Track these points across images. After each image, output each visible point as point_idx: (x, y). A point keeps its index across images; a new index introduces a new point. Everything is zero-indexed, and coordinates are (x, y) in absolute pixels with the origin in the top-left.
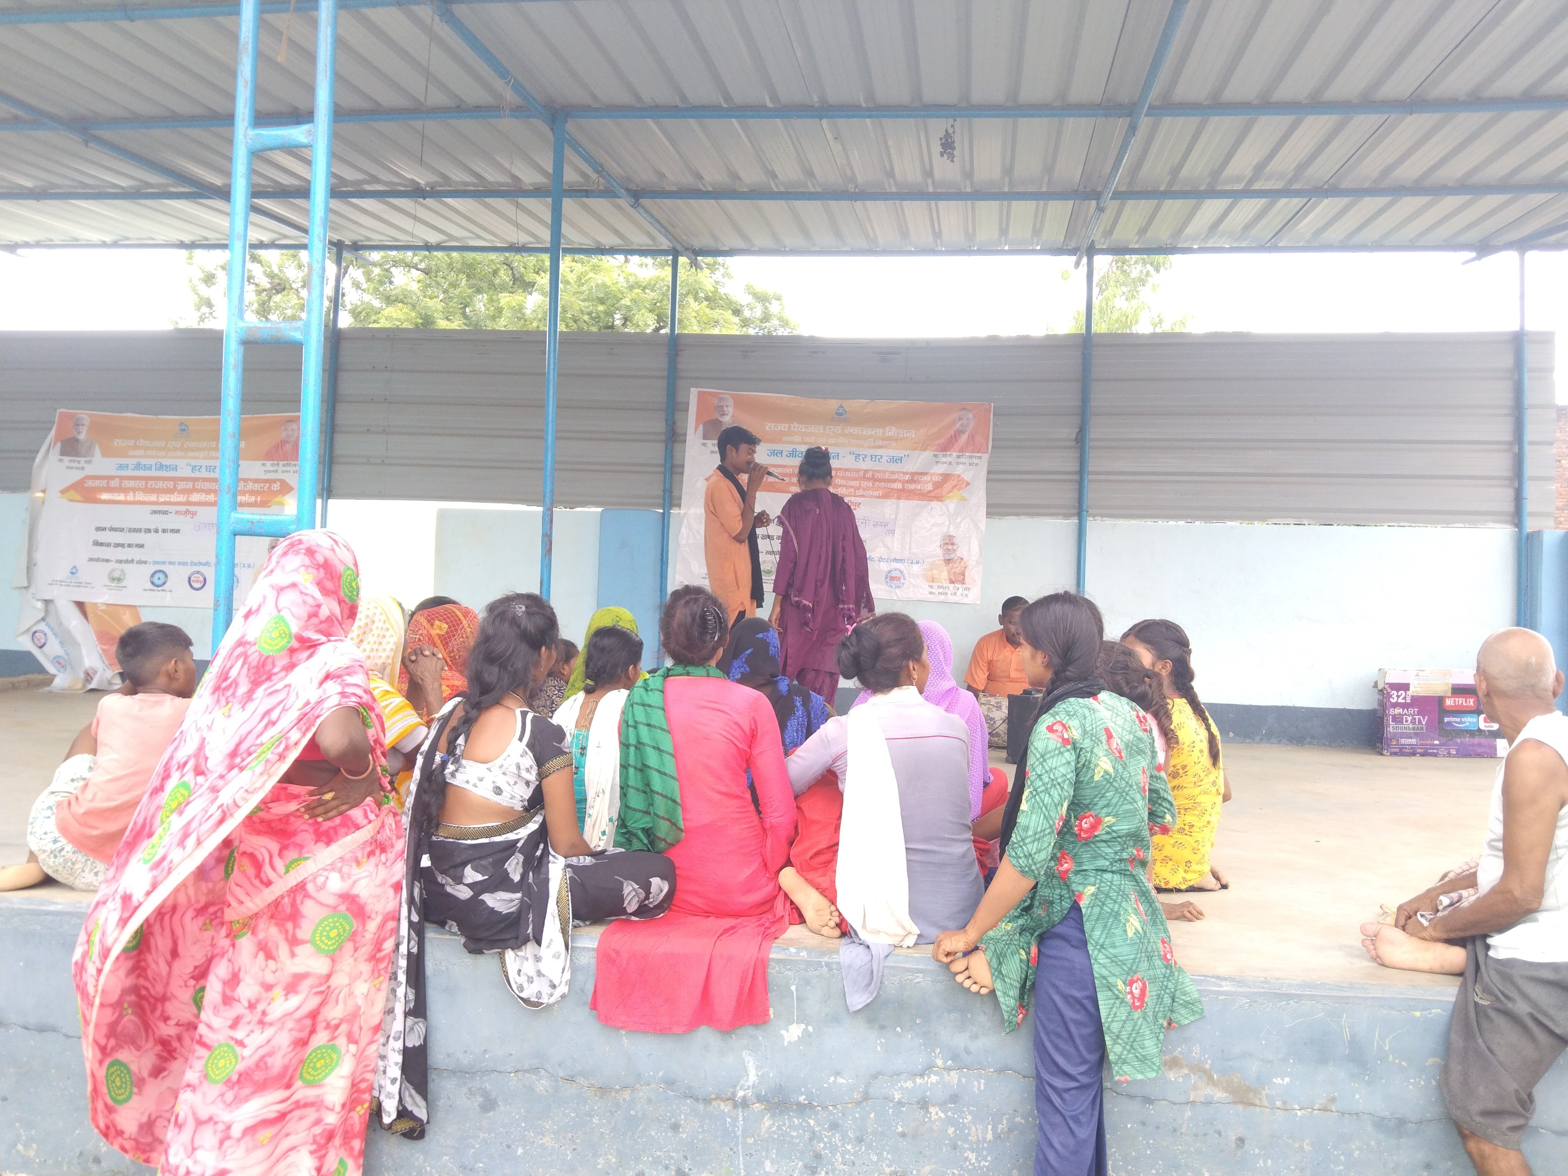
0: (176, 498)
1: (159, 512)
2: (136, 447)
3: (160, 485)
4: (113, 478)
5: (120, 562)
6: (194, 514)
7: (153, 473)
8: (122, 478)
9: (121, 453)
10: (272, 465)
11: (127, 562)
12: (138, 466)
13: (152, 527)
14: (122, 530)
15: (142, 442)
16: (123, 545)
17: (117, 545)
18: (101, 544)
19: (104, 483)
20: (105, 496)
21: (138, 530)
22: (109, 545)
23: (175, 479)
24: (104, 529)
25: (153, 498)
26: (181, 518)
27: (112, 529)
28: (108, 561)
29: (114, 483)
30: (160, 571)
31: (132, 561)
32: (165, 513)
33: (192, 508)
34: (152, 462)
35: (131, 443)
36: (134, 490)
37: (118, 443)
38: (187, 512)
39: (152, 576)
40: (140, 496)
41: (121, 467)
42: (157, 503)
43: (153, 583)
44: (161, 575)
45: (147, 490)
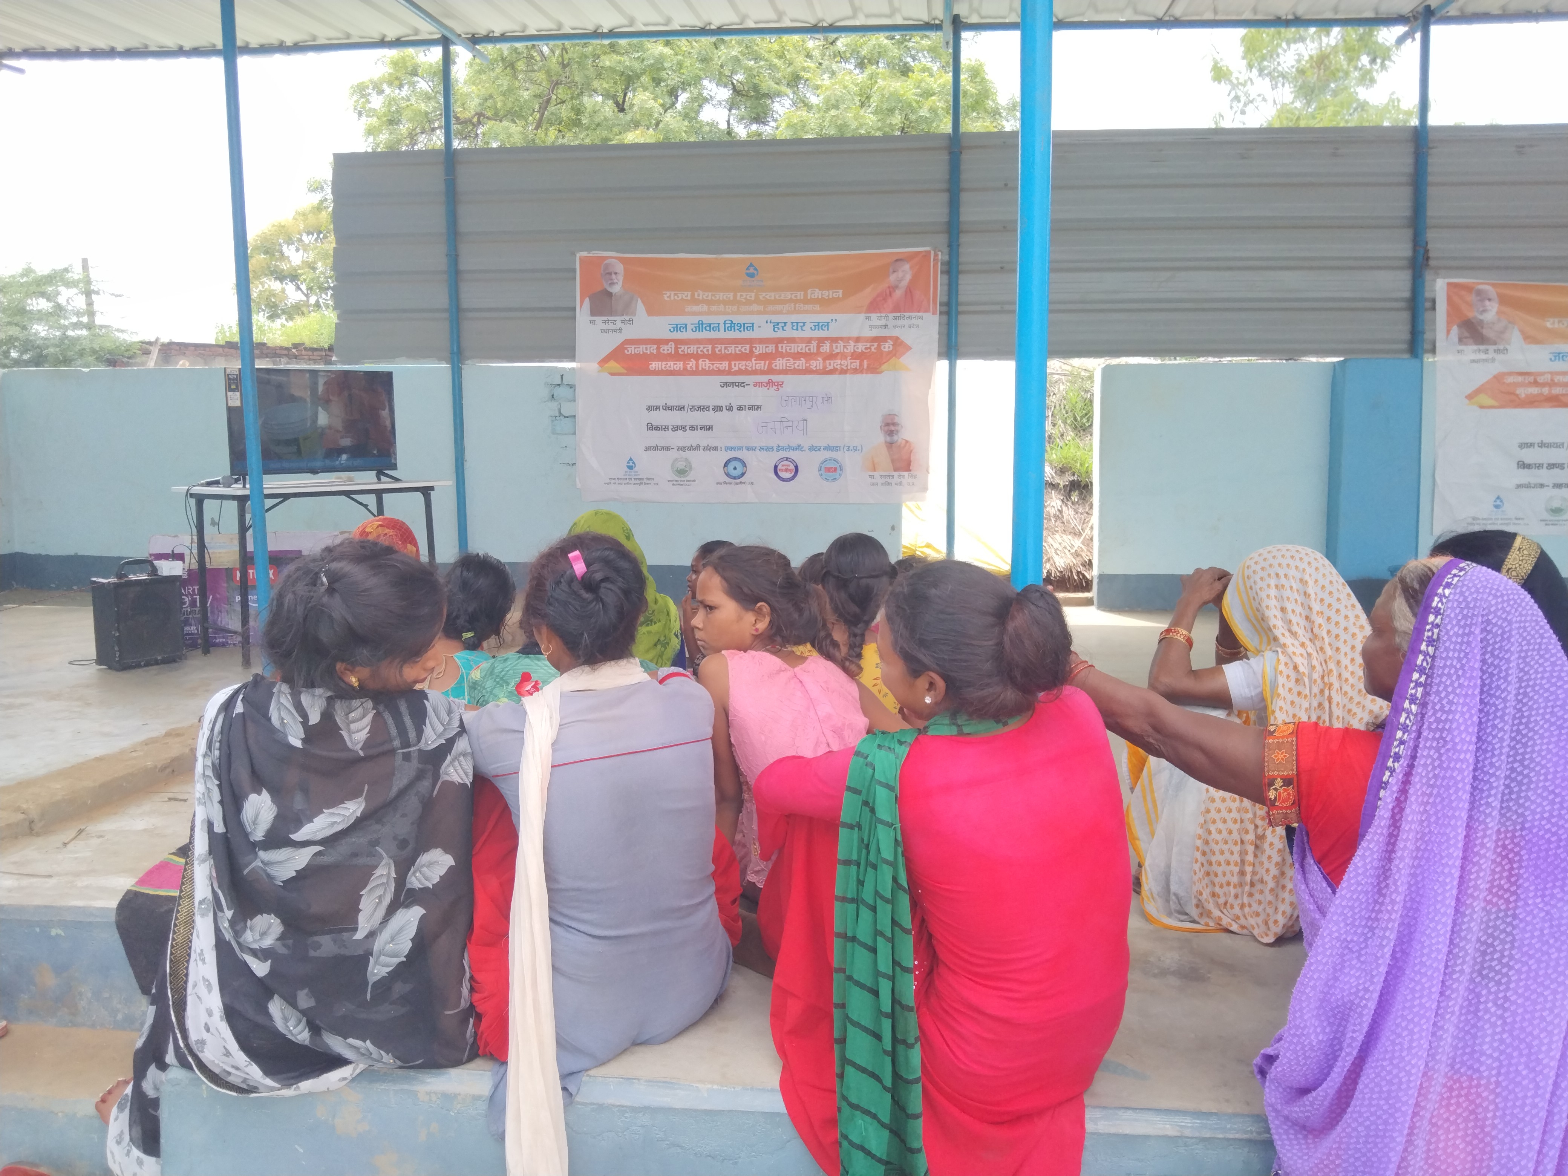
0: (753, 364)
1: (733, 384)
2: (695, 301)
3: (732, 349)
4: (666, 342)
5: (683, 449)
6: (779, 385)
7: (722, 334)
8: (678, 342)
9: (677, 309)
10: (879, 318)
11: (691, 448)
12: (700, 326)
13: (724, 403)
14: (681, 408)
15: (701, 295)
16: (683, 428)
17: (676, 428)
18: (657, 428)
19: (653, 349)
20: (654, 365)
21: (706, 408)
22: (666, 428)
23: (750, 341)
24: (657, 408)
25: (724, 365)
26: (761, 391)
27: (667, 408)
28: (668, 449)
29: (667, 349)
30: (736, 459)
31: (698, 447)
32: (741, 385)
33: (776, 378)
34: (720, 319)
35: (687, 295)
36: (697, 357)
37: (668, 296)
38: (770, 383)
39: (726, 465)
40: (705, 364)
41: (677, 328)
42: (729, 372)
43: (728, 475)
44: (738, 465)
45: (713, 357)
